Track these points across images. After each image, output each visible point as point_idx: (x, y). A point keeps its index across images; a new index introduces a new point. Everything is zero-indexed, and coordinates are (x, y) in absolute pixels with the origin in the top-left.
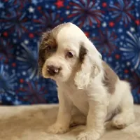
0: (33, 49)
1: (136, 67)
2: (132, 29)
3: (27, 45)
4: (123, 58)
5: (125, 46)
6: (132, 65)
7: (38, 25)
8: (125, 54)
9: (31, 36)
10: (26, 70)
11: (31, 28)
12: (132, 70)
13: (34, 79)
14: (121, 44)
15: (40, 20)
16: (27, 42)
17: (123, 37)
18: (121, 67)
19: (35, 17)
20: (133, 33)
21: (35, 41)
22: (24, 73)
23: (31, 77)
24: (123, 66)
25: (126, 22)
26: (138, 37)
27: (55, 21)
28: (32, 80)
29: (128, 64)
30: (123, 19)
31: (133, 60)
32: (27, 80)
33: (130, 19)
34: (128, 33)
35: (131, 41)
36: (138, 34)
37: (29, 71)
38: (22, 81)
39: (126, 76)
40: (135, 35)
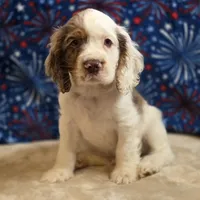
0: (27, 64)
1: (176, 81)
2: (168, 26)
3: (19, 59)
4: (157, 70)
5: (159, 51)
6: (171, 79)
7: (32, 29)
8: (160, 63)
9: (24, 44)
10: (21, 93)
11: (23, 34)
12: (171, 85)
13: (33, 106)
14: (153, 48)
15: (34, 22)
16: (18, 54)
17: (154, 39)
18: (154, 82)
19: (26, 17)
20: (169, 32)
21: (29, 51)
22: (18, 98)
23: (28, 104)
24: (158, 80)
25: (158, 16)
26: (177, 37)
27: (55, 21)
28: (30, 107)
29: (165, 77)
30: (153, 12)
31: (172, 71)
32: (23, 108)
33: (163, 12)
34: (162, 31)
35: (167, 44)
36: (177, 34)
37: (26, 94)
38: (15, 109)
39: (164, 95)
40: (172, 35)
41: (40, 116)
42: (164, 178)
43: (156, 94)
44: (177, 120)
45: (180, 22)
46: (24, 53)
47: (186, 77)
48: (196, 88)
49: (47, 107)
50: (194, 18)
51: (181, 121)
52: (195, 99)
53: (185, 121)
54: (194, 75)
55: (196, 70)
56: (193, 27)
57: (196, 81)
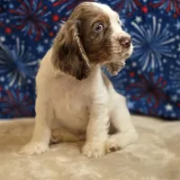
0: (11, 49)
1: (144, 68)
2: (138, 19)
3: (4, 43)
6: (140, 67)
7: (16, 17)
9: (8, 30)
10: (5, 75)
11: (8, 21)
12: (139, 72)
13: (16, 86)
15: (18, 10)
16: (3, 39)
17: (126, 30)
18: (124, 69)
19: (11, 6)
20: (139, 24)
21: (13, 37)
22: (2, 79)
23: (11, 84)
24: (128, 67)
25: (130, 9)
26: (146, 29)
27: (37, 11)
28: (13, 87)
29: (134, 64)
30: (126, 6)
31: (140, 60)
32: (6, 88)
33: (135, 6)
34: (133, 23)
35: (138, 36)
36: (146, 26)
37: (9, 76)
39: (133, 81)
40: (142, 27)
41: (21, 95)
42: (130, 154)
43: (125, 80)
44: (144, 104)
45: (149, 16)
46: (8, 38)
47: (153, 65)
48: (162, 75)
49: (27, 88)
50: (162, 12)
51: (147, 105)
52: (160, 86)
53: (150, 105)
54: (160, 64)
55: (162, 60)
56: (160, 20)
57: (162, 69)
